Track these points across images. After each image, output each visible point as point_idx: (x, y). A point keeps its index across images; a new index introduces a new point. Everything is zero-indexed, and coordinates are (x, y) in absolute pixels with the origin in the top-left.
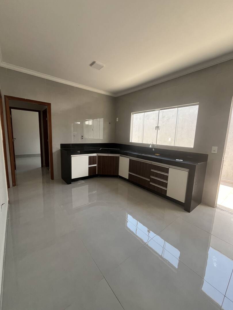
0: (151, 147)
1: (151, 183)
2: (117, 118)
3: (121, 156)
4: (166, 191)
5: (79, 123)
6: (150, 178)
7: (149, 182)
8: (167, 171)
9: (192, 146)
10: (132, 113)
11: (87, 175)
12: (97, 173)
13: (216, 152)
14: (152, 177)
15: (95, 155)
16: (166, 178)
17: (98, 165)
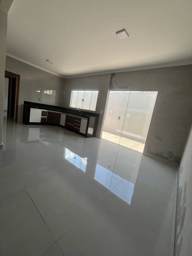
0: (78, 109)
1: (74, 127)
2: (64, 92)
3: (62, 113)
4: (79, 130)
5: (39, 91)
6: (74, 124)
7: (73, 126)
8: (80, 120)
9: (95, 110)
10: (72, 90)
11: (40, 122)
12: (46, 122)
13: (102, 113)
14: (75, 124)
15: (46, 111)
16: (80, 123)
17: (48, 117)
